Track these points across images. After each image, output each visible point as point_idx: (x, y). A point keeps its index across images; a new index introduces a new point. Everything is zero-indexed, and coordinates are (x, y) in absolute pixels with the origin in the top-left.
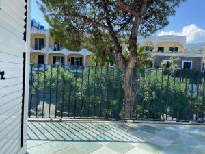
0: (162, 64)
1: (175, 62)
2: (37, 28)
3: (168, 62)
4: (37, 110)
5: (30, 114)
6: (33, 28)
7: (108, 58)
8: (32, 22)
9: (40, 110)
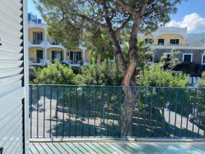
0: (162, 58)
1: (176, 56)
2: (35, 21)
3: (169, 56)
4: (38, 106)
5: (31, 109)
6: (31, 22)
7: (107, 53)
8: (29, 15)
9: (41, 105)
